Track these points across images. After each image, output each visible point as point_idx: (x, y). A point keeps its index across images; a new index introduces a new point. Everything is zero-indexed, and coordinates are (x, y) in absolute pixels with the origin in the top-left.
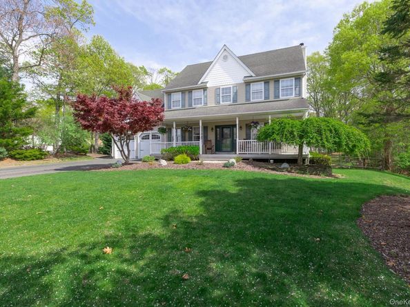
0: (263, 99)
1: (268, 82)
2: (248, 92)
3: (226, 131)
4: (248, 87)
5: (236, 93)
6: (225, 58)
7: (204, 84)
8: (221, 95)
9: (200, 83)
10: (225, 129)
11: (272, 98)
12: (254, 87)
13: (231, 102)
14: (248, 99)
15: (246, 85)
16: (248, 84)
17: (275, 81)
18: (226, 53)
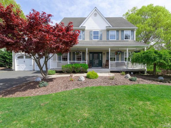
0: (116, 40)
1: (119, 31)
2: (108, 35)
3: (96, 55)
4: (108, 32)
5: (102, 35)
6: (95, 15)
7: (83, 28)
8: (93, 35)
9: (80, 26)
10: (95, 55)
11: (120, 39)
12: (111, 33)
13: (99, 40)
14: (108, 39)
15: (107, 31)
16: (108, 30)
17: (122, 31)
18: (97, 12)
